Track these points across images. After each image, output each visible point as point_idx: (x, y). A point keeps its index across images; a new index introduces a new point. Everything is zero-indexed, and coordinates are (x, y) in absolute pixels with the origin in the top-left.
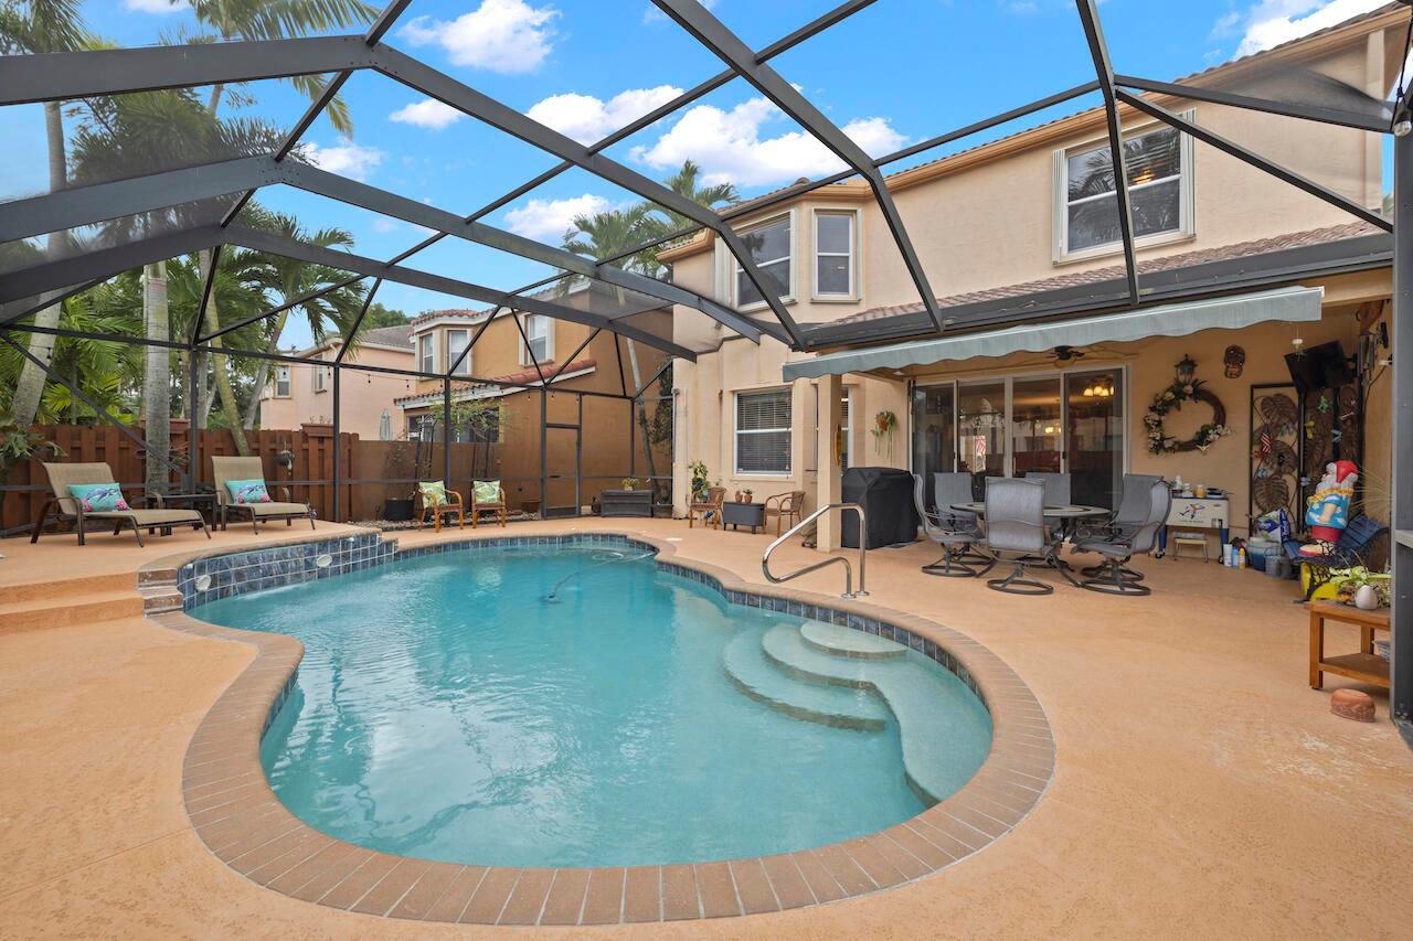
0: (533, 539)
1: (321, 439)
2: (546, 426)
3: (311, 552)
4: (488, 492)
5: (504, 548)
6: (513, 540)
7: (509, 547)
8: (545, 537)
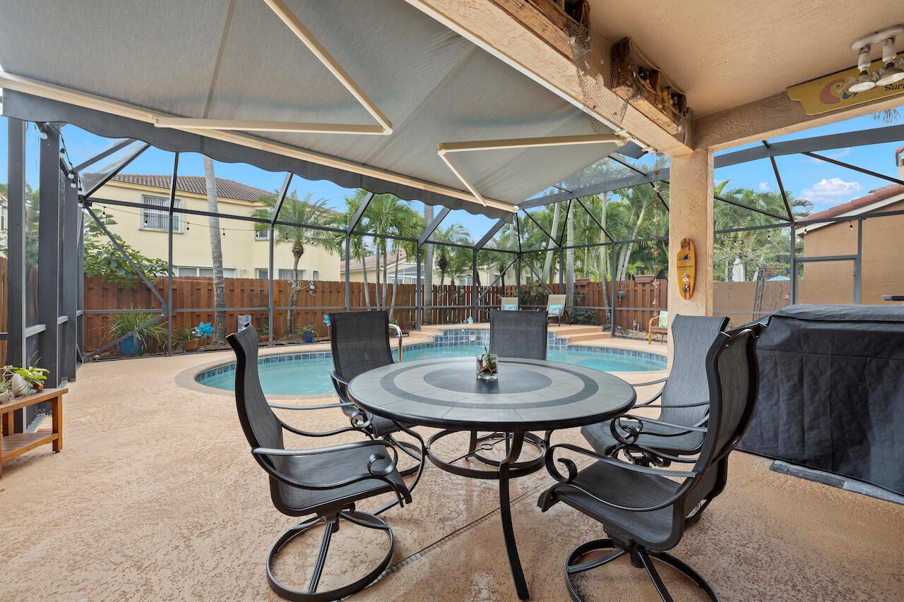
1: (644, 284)
2: (795, 262)
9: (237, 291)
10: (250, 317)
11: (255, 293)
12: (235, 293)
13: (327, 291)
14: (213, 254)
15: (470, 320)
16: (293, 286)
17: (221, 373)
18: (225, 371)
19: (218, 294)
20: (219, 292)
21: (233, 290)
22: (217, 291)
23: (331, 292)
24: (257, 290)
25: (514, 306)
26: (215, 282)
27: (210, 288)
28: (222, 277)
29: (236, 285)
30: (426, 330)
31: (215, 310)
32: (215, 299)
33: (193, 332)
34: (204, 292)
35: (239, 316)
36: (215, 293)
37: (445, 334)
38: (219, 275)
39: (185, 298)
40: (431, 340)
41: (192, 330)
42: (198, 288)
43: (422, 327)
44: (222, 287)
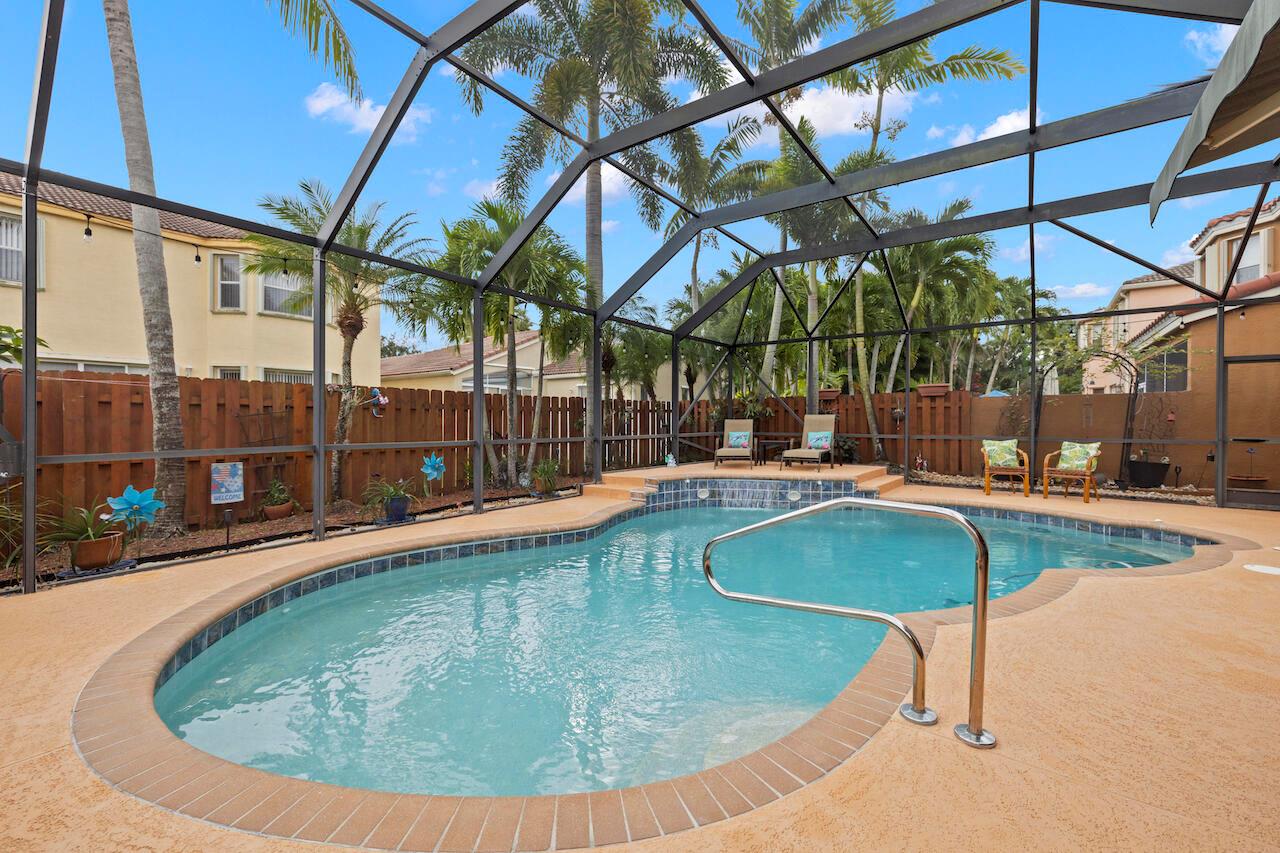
0: (1069, 521)
1: (933, 398)
2: (1225, 362)
3: (785, 487)
4: (1077, 456)
5: (1029, 524)
6: (1040, 517)
7: (1035, 525)
8: (1087, 522)
9: (209, 408)
10: (240, 466)
11: (252, 411)
12: (204, 414)
13: (406, 409)
14: (148, 320)
15: (670, 459)
16: (344, 397)
17: (217, 639)
18: (227, 633)
19: (162, 415)
20: (165, 410)
21: (199, 405)
22: (159, 407)
23: (413, 410)
24: (258, 405)
25: (747, 433)
26: (153, 385)
27: (137, 399)
28: (173, 374)
29: (204, 395)
30: (614, 481)
31: (156, 454)
32: (156, 425)
33: (104, 517)
34: (121, 409)
35: (214, 465)
36: (155, 413)
37: (661, 489)
38: (164, 370)
39: (66, 424)
40: (639, 503)
41: (102, 511)
42: (104, 398)
43: (606, 475)
44: (173, 399)
